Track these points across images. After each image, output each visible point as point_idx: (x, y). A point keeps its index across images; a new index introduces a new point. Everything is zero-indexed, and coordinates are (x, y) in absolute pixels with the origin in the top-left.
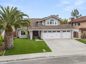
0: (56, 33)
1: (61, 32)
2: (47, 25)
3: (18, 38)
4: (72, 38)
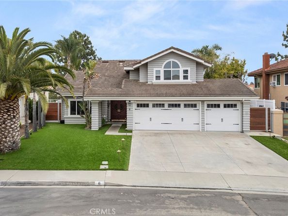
0: (182, 112)
1: (199, 106)
2: (155, 81)
3: (62, 122)
4: (242, 132)
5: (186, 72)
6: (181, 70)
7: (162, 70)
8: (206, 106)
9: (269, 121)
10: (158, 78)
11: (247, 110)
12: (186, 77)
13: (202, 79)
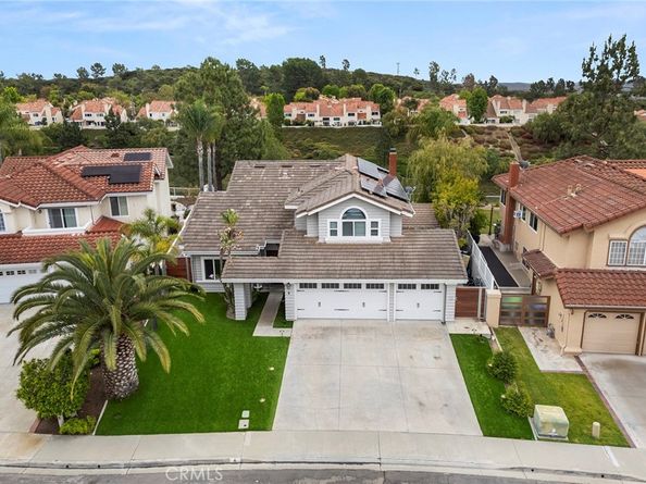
4: (443, 322)
5: (374, 224)
6: (368, 221)
7: (340, 222)
8: (396, 287)
9: (483, 305)
10: (334, 233)
11: (452, 294)
12: (374, 233)
13: (398, 233)
